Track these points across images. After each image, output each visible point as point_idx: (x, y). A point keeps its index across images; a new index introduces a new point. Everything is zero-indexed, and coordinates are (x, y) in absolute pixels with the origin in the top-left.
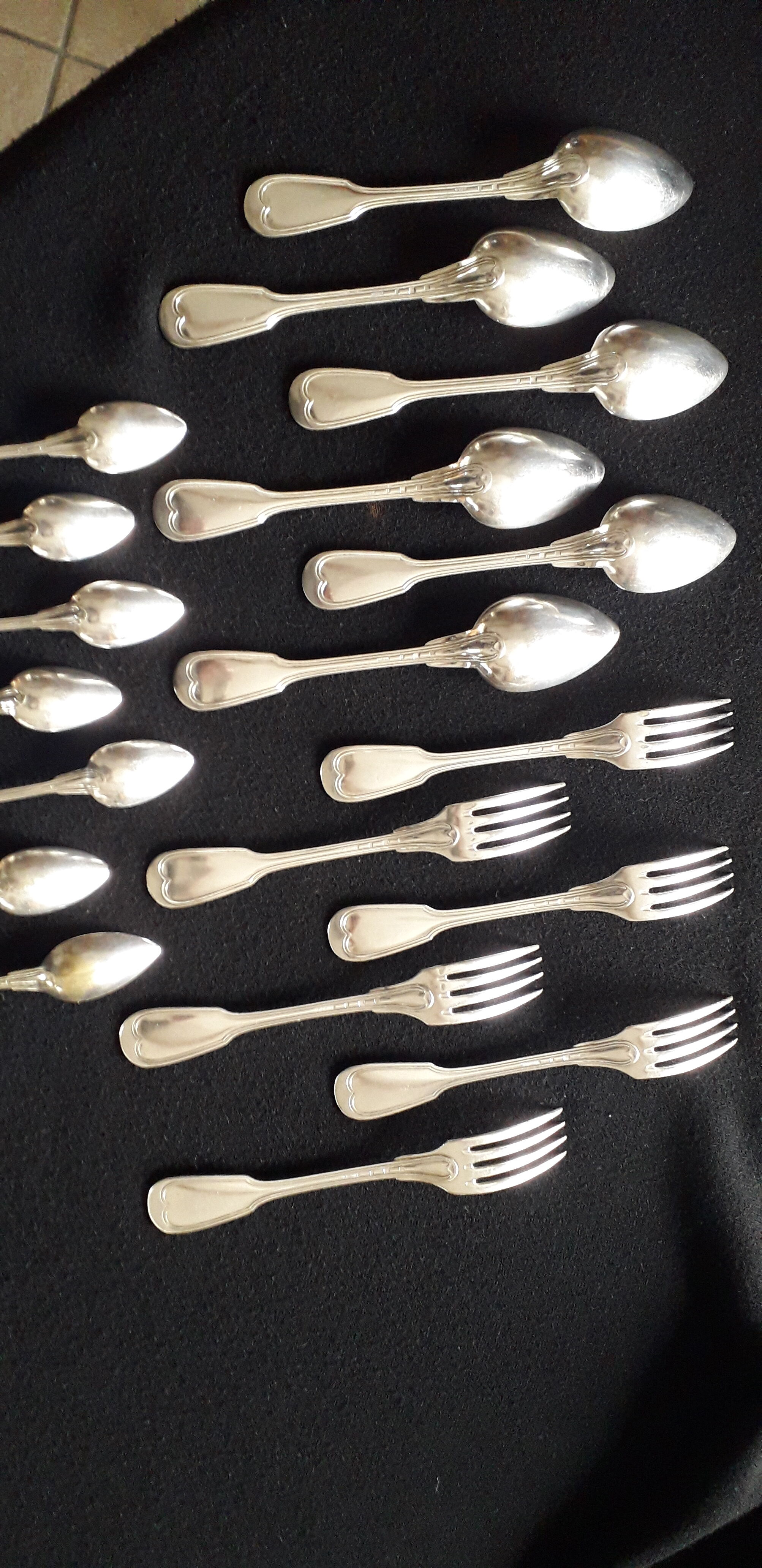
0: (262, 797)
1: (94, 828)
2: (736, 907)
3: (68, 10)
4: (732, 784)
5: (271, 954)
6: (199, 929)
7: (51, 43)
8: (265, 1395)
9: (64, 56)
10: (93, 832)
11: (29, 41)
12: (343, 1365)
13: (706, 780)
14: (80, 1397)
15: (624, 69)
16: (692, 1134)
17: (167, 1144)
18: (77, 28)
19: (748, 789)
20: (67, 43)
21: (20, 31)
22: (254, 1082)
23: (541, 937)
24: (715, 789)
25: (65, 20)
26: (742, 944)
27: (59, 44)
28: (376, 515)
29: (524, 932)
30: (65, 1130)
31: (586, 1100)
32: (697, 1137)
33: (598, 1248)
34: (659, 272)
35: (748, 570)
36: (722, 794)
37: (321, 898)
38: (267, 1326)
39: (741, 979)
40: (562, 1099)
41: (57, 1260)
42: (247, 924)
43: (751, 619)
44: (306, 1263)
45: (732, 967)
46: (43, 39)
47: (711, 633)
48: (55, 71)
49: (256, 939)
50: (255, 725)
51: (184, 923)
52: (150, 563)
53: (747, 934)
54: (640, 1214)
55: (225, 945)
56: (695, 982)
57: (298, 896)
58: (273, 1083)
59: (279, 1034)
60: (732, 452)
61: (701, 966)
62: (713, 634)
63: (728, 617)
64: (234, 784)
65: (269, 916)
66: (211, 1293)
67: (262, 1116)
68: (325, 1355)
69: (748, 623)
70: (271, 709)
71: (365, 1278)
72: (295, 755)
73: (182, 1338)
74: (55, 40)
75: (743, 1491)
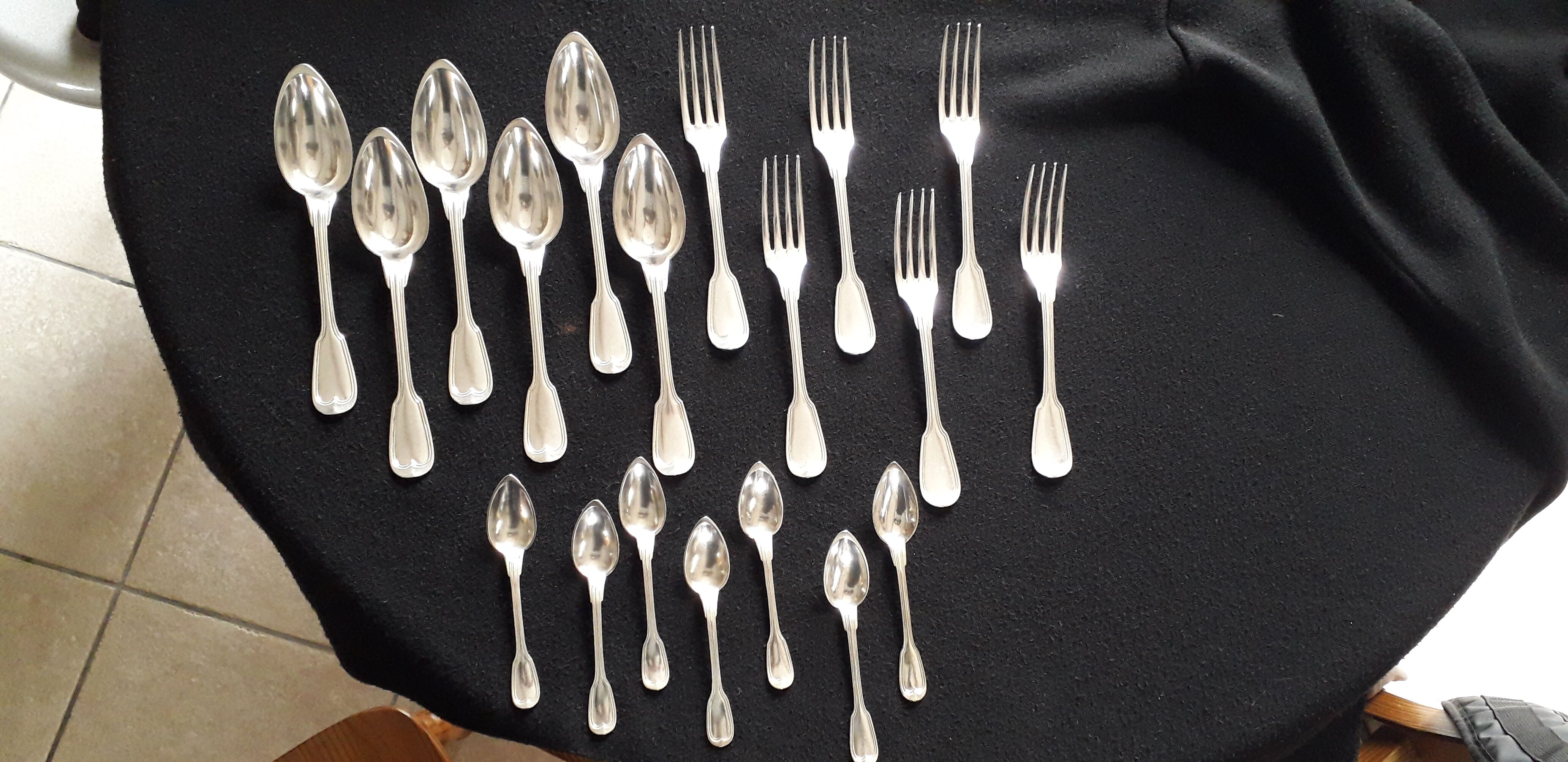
0: (775, 420)
1: (792, 538)
2: (870, 75)
3: (83, 580)
4: (779, 74)
5: (888, 419)
6: (867, 469)
7: (111, 595)
8: (1203, 437)
9: (122, 585)
10: (795, 539)
11: (108, 616)
12: (1186, 380)
13: (776, 94)
14: (1195, 566)
15: (252, 131)
16: (1033, 118)
17: (1018, 498)
18: (98, 573)
19: (783, 63)
20: (111, 583)
21: (100, 622)
22: (978, 435)
23: (885, 222)
24: (783, 88)
25: (91, 583)
26: (896, 72)
27: (112, 589)
28: (575, 328)
29: (881, 234)
30: (1003, 568)
31: (1005, 195)
32: (1035, 113)
33: (1114, 190)
34: (401, 111)
35: (622, 55)
36: (786, 83)
37: (850, 381)
38: (1154, 432)
39: (922, 75)
40: (1004, 212)
41: (1095, 578)
42: (865, 435)
43: (658, 55)
44: (1110, 403)
45: (913, 80)
46: (108, 603)
47: (667, 86)
48: (134, 593)
49: (876, 429)
50: (723, 423)
51: (863, 479)
52: (606, 491)
53: (890, 68)
54: (1090, 158)
55: (880, 451)
56: (923, 109)
57: (848, 397)
58: (980, 421)
59: (945, 415)
60: (535, 63)
61: (911, 105)
62: (668, 84)
63: (656, 72)
64: (765, 439)
65: (861, 419)
66: (1125, 472)
67: (1002, 430)
68: (1177, 392)
69: (661, 57)
70: (712, 410)
71: (1123, 361)
72: (746, 395)
73: (1158, 494)
74: (109, 592)
75: (1294, 93)
